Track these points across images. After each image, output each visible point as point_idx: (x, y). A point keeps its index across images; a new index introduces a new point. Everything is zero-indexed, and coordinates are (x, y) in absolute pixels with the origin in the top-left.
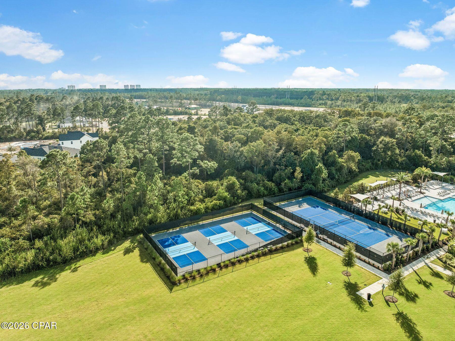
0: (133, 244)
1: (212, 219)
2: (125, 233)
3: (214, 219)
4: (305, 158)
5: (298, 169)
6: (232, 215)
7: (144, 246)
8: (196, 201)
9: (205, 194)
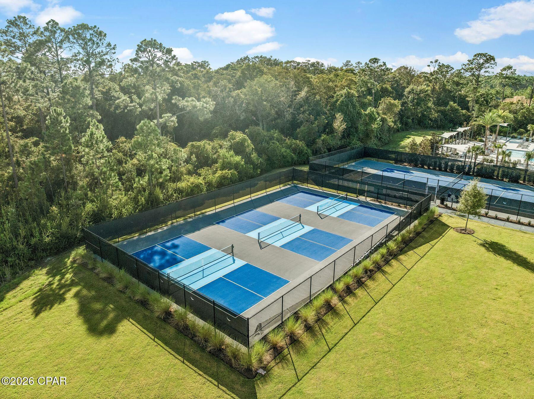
0: (58, 278)
1: (232, 202)
2: (34, 249)
3: (235, 201)
4: (342, 102)
5: (339, 116)
6: (264, 191)
7: (97, 274)
8: (182, 173)
9: (195, 162)
